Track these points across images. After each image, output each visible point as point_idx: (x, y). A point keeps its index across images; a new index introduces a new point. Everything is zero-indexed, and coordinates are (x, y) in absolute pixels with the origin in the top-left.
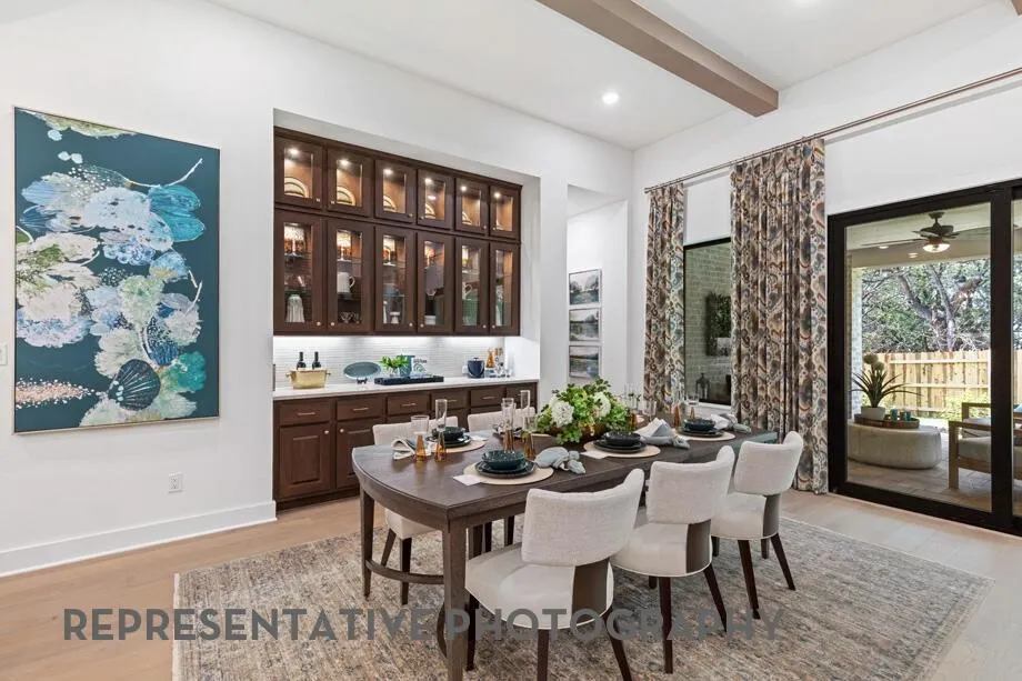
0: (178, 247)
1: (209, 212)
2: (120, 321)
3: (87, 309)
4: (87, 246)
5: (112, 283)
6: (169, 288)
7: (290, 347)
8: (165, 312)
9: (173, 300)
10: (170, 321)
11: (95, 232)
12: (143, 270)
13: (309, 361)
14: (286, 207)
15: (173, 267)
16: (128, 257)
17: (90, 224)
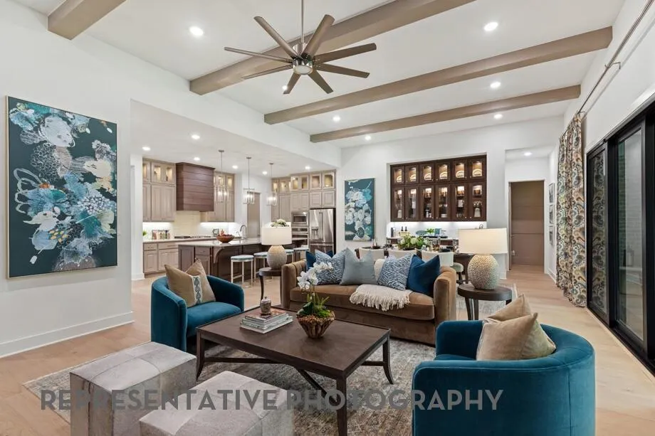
0: (367, 202)
1: (373, 194)
2: (358, 219)
3: (354, 217)
4: (353, 205)
5: (357, 211)
6: (366, 211)
7: (398, 225)
8: (365, 217)
9: (367, 214)
10: (366, 219)
11: (354, 202)
12: (361, 208)
13: (404, 229)
14: (394, 186)
15: (366, 207)
16: (359, 206)
17: (354, 200)
